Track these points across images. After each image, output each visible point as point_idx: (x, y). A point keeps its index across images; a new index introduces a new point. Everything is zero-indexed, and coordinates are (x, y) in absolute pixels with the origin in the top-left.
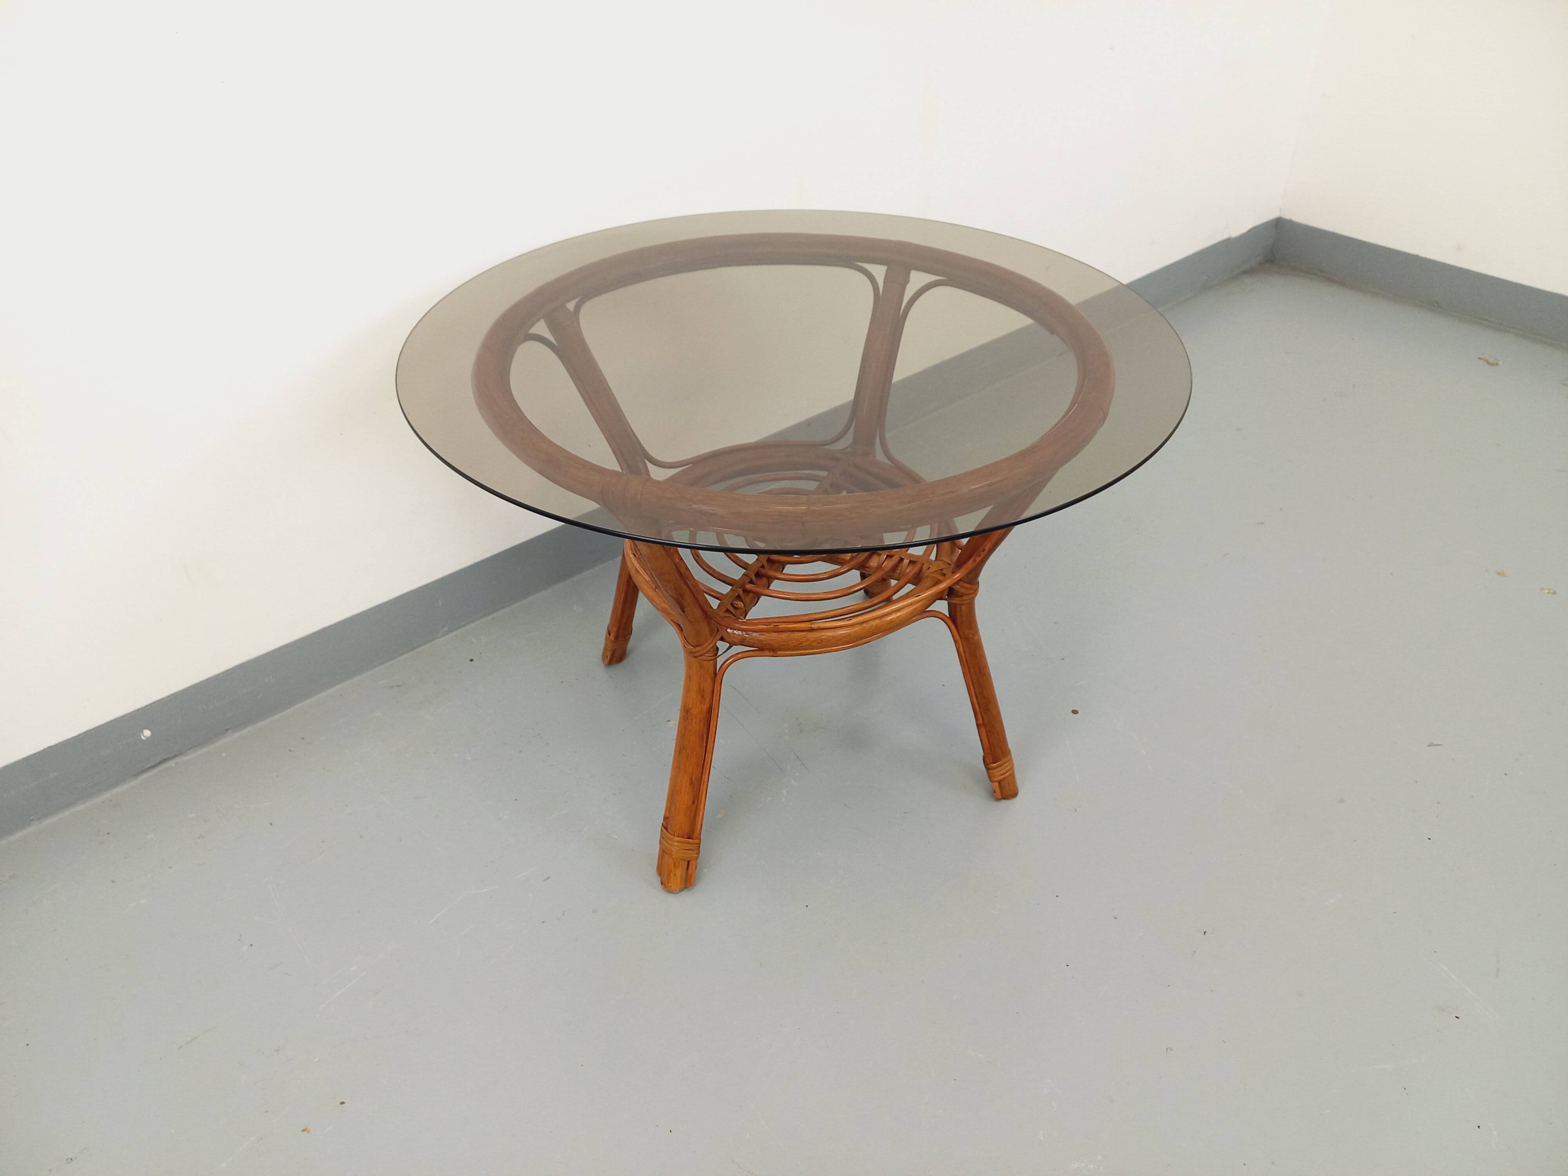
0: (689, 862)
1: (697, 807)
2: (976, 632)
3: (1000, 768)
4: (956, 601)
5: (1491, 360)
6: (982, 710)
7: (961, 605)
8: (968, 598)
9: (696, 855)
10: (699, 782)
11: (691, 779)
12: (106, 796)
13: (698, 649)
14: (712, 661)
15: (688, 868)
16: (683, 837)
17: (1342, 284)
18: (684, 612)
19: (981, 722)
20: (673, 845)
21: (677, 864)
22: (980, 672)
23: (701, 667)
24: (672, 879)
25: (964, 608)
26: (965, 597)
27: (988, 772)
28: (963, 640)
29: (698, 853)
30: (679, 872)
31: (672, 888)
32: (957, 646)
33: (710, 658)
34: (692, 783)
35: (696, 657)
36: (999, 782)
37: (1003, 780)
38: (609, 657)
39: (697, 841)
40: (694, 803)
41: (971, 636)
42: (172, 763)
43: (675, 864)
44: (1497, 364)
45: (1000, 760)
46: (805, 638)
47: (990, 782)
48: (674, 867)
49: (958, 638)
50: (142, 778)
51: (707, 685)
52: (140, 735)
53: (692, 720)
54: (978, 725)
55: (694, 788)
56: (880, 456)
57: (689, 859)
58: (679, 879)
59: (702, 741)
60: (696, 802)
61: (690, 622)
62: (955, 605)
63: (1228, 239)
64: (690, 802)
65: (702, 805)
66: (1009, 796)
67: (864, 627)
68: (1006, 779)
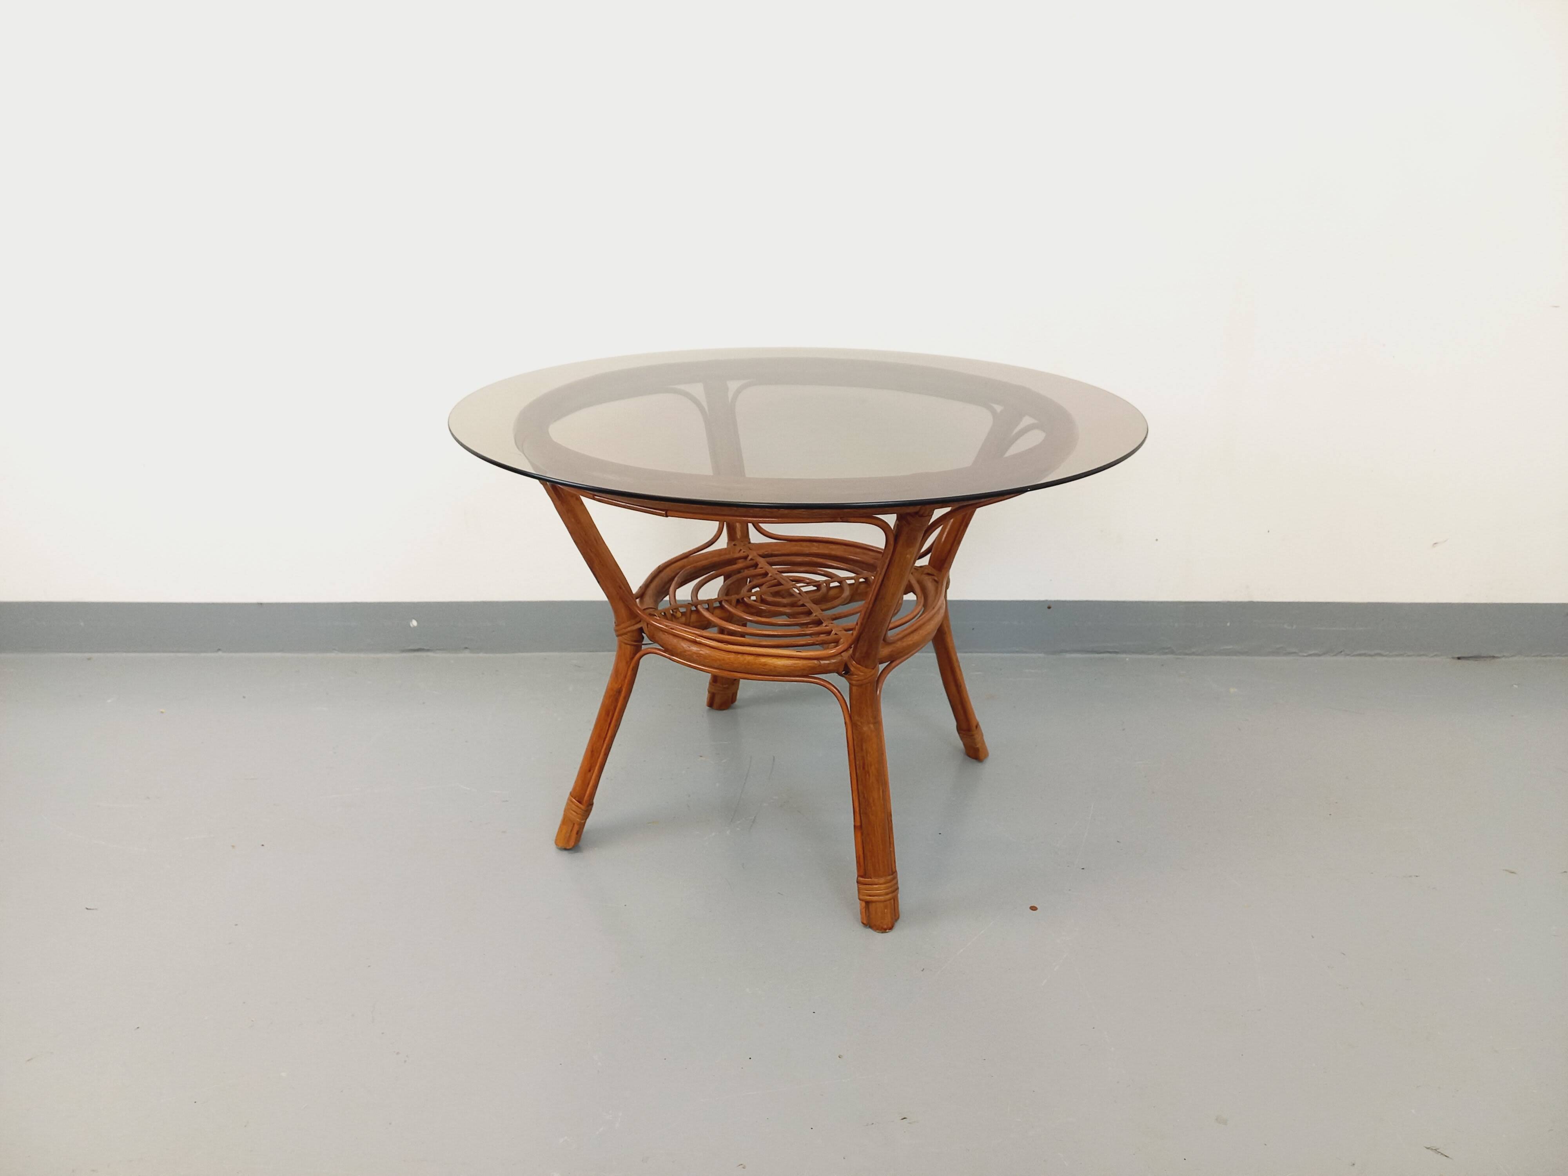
1: (591, 776)
4: (850, 679)
6: (861, 811)
7: (853, 685)
8: (857, 679)
10: (597, 754)
12: (378, 655)
14: (630, 647)
16: (575, 798)
19: (858, 823)
21: (565, 821)
22: (864, 768)
25: (854, 689)
26: (854, 677)
27: (859, 888)
28: (853, 726)
29: (585, 819)
31: (558, 842)
36: (868, 902)
37: (872, 902)
41: (859, 723)
42: (424, 654)
46: (687, 648)
47: (860, 900)
48: (563, 823)
49: (848, 721)
50: (403, 655)
51: (623, 666)
52: (410, 623)
54: (855, 826)
55: (593, 757)
65: (595, 774)
66: (875, 925)
67: (739, 658)
68: (874, 904)
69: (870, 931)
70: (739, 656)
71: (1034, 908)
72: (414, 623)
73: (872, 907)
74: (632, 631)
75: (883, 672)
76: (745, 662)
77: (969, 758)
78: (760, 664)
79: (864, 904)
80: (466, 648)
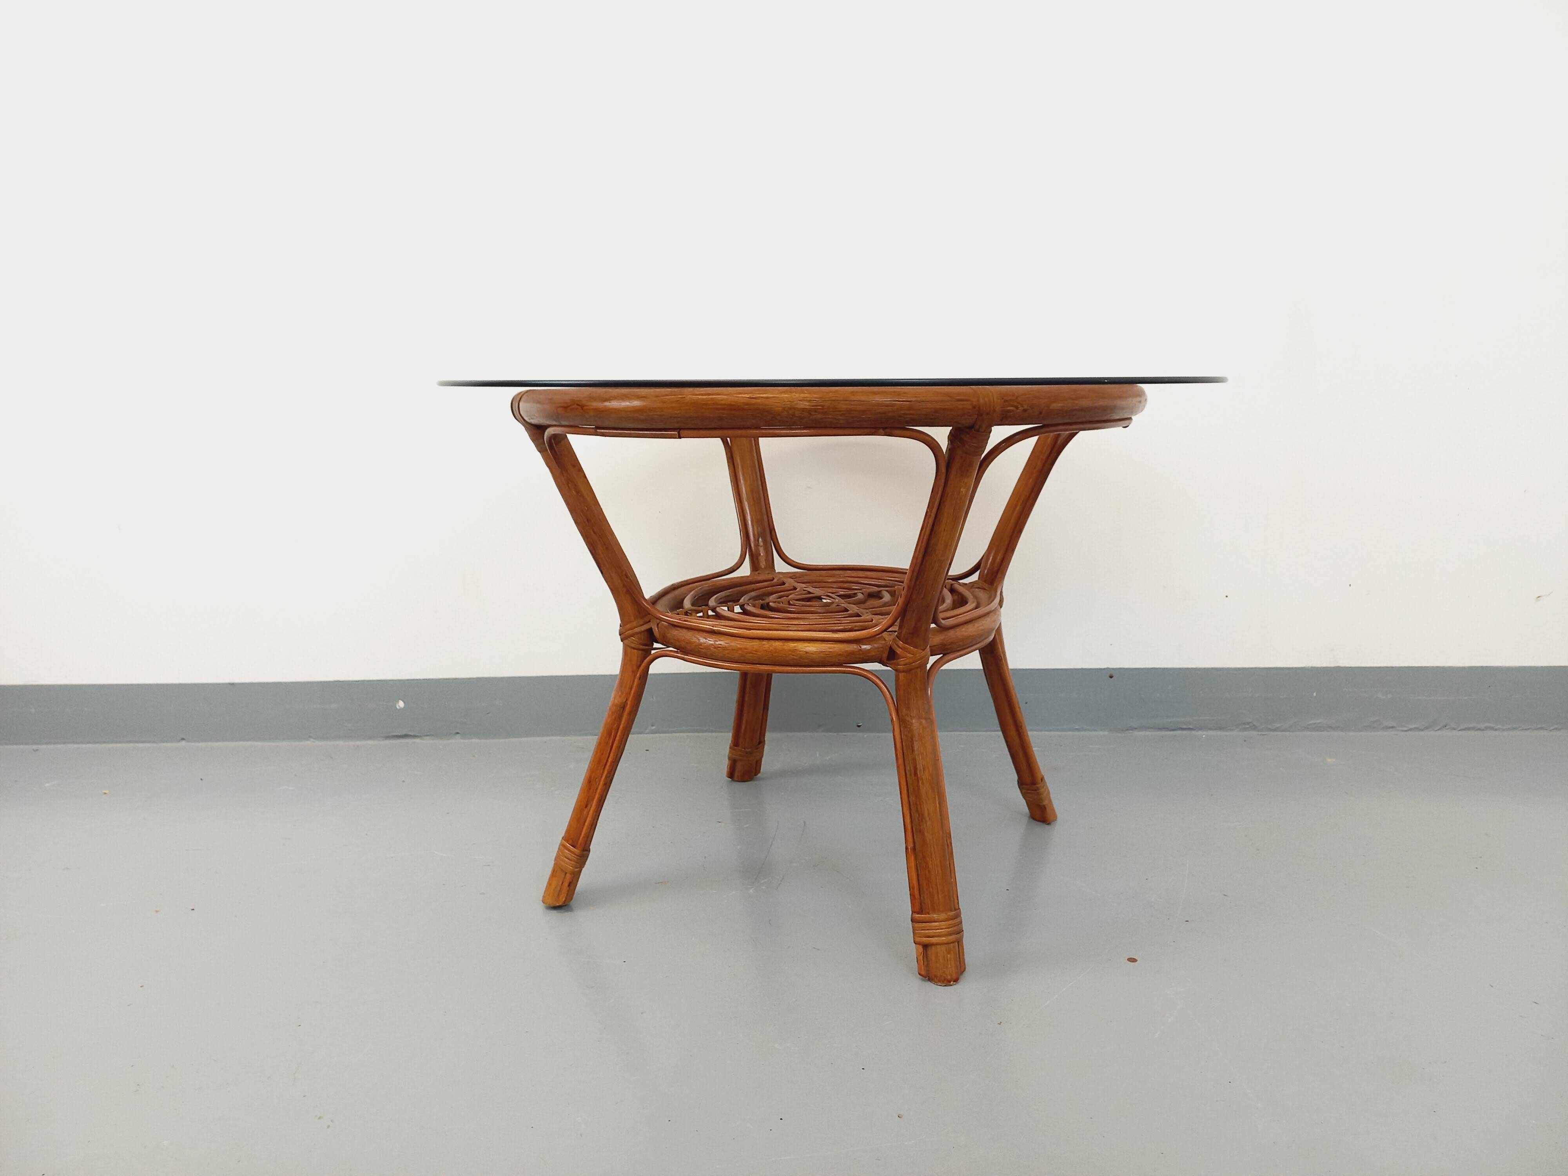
0: (566, 873)
1: (588, 813)
3: (926, 925)
6: (914, 830)
10: (597, 784)
11: (590, 777)
16: (568, 842)
22: (916, 773)
26: (901, 661)
30: (554, 883)
34: (590, 781)
36: (925, 946)
40: (586, 807)
41: (907, 718)
50: (387, 742)
51: (628, 676)
52: (396, 704)
55: (590, 788)
60: (589, 806)
64: (584, 804)
66: (936, 976)
67: (764, 644)
68: (933, 948)
69: (930, 986)
70: (764, 642)
71: (1132, 960)
72: (401, 704)
73: (931, 951)
74: (641, 632)
75: (933, 667)
76: (771, 648)
77: (1034, 821)
78: (790, 650)
79: (921, 949)
80: (458, 733)
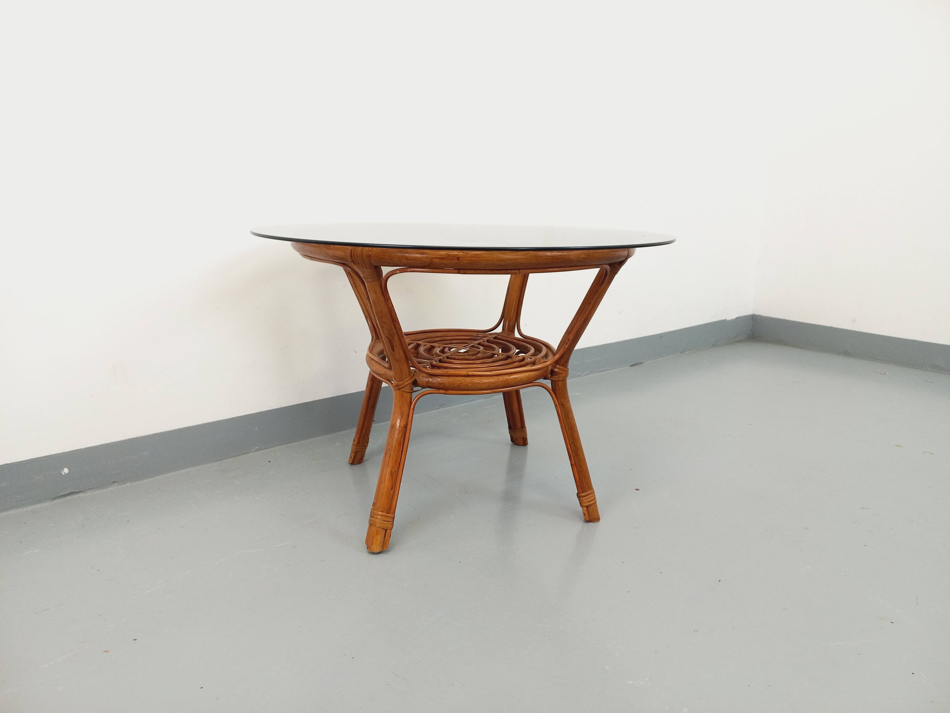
0: (386, 530)
1: (394, 492)
2: (568, 401)
3: (587, 497)
4: (555, 378)
5: (882, 372)
6: (574, 455)
7: (559, 381)
8: (562, 376)
9: (391, 526)
10: (396, 474)
11: (391, 471)
12: (30, 508)
13: (400, 382)
14: (409, 394)
15: (385, 536)
16: (383, 512)
17: (794, 346)
18: (393, 351)
19: (573, 463)
20: (378, 518)
21: (378, 531)
22: (572, 429)
23: (402, 396)
24: (374, 543)
25: (560, 383)
26: (561, 376)
27: (579, 500)
28: (560, 406)
29: (393, 525)
30: (379, 538)
31: (374, 549)
32: (557, 409)
33: (408, 391)
34: (392, 474)
35: (399, 389)
36: (587, 507)
37: (590, 505)
38: (353, 457)
39: (392, 516)
40: (392, 489)
41: (565, 403)
42: (76, 496)
43: (377, 531)
44: (885, 374)
45: (587, 492)
46: (464, 380)
47: (581, 508)
48: (376, 534)
49: (558, 404)
50: (55, 501)
51: (406, 409)
52: (62, 471)
53: (394, 432)
54: (572, 465)
55: (392, 478)
56: (517, 335)
57: (386, 529)
58: (379, 543)
59: (400, 446)
60: (394, 488)
61: (397, 360)
62: (555, 381)
63: (725, 320)
64: (390, 488)
65: (397, 490)
66: (594, 519)
68: (591, 506)
71: (637, 490)
72: (66, 471)
73: (589, 509)
80: (115, 482)
